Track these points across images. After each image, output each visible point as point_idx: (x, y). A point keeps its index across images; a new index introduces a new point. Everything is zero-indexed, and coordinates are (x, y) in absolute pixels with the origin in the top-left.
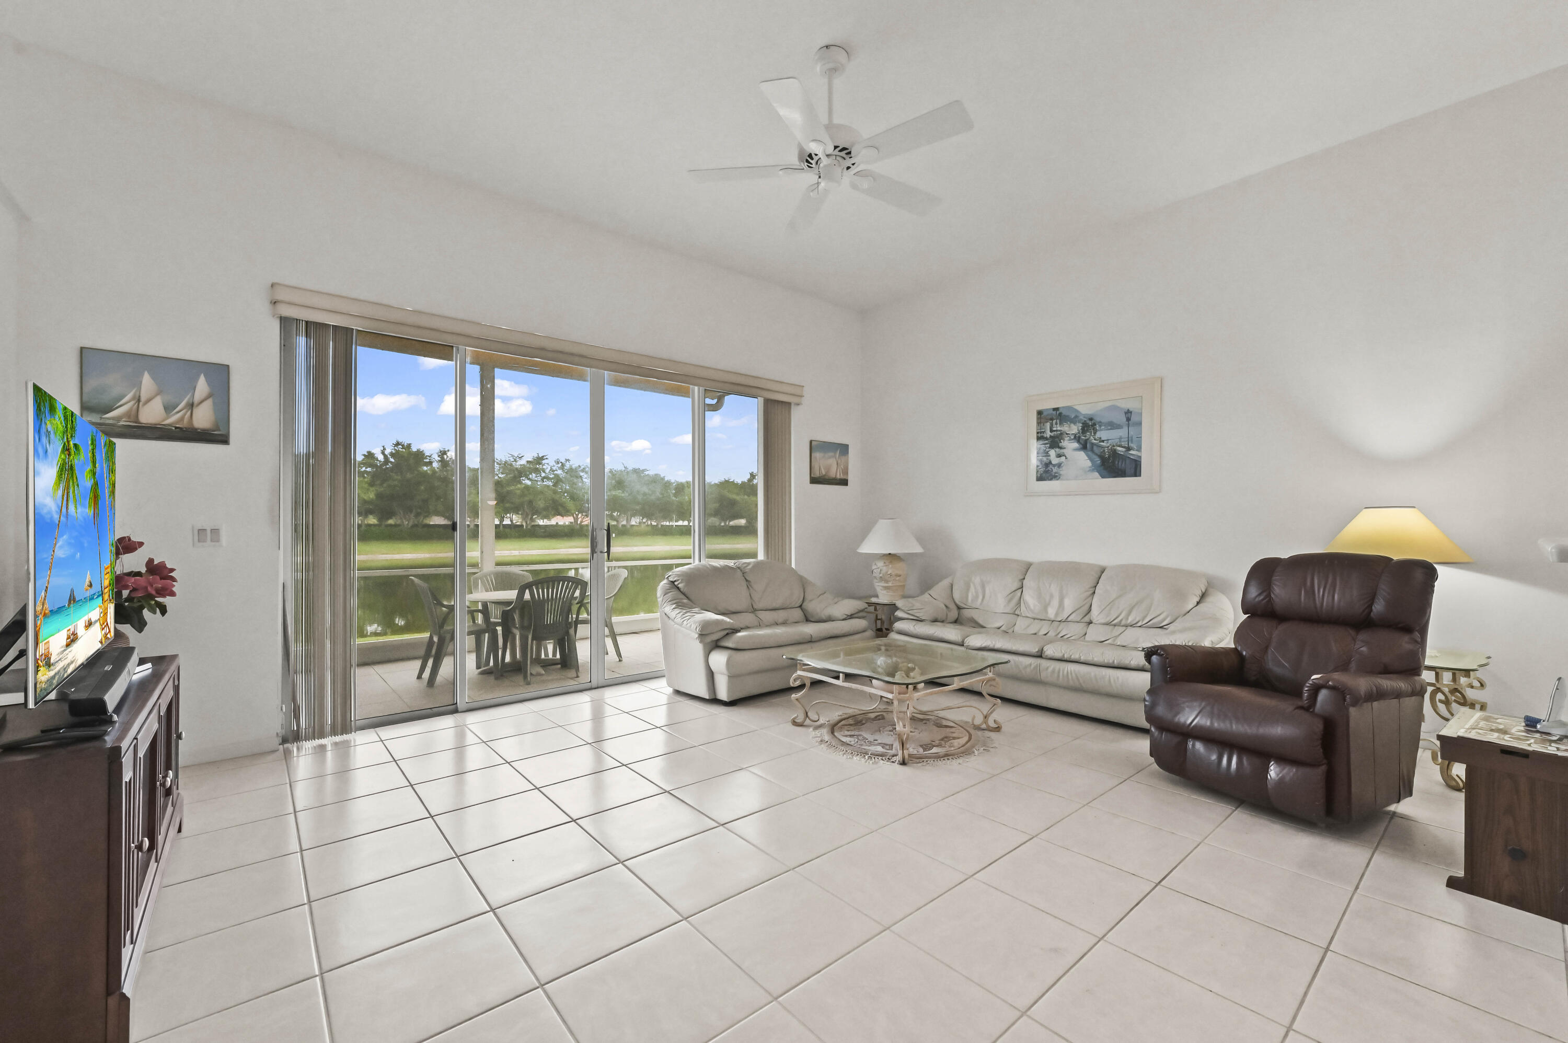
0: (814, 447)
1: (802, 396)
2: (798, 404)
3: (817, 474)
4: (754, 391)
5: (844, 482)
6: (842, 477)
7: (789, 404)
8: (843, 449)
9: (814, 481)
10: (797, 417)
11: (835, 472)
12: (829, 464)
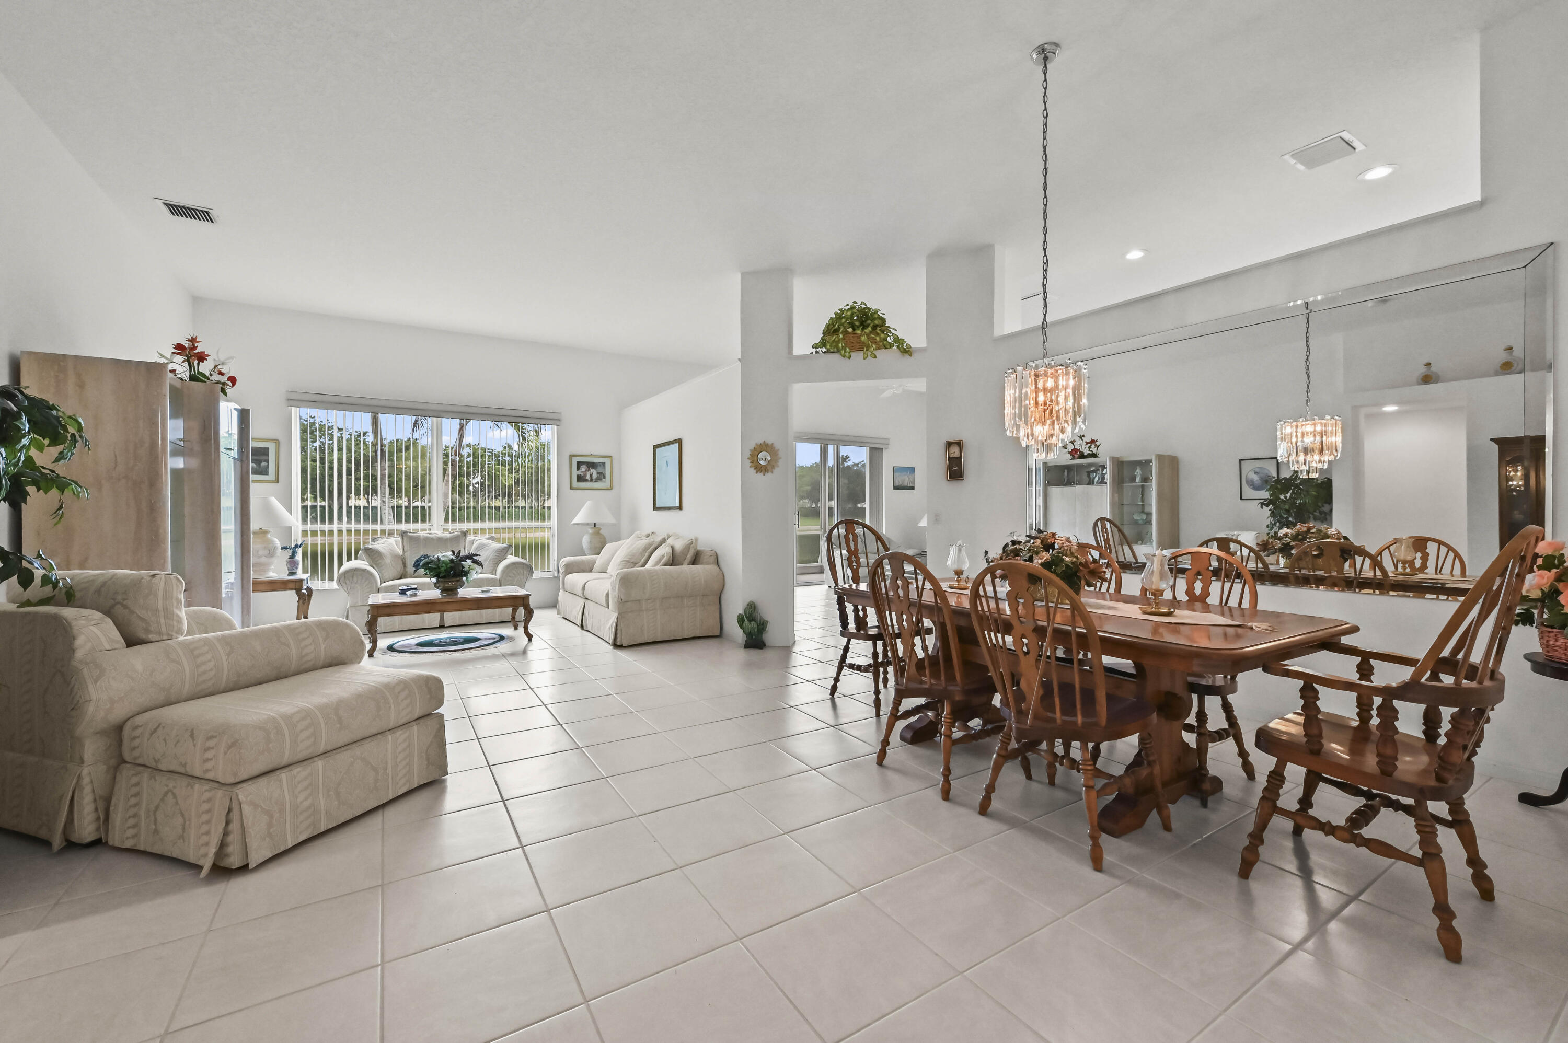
0: (895, 470)
1: (888, 444)
2: (886, 448)
3: (897, 484)
4: (862, 444)
5: (913, 488)
6: (911, 485)
7: (882, 449)
8: (912, 470)
9: (895, 488)
10: (886, 454)
11: (907, 483)
12: (904, 479)
